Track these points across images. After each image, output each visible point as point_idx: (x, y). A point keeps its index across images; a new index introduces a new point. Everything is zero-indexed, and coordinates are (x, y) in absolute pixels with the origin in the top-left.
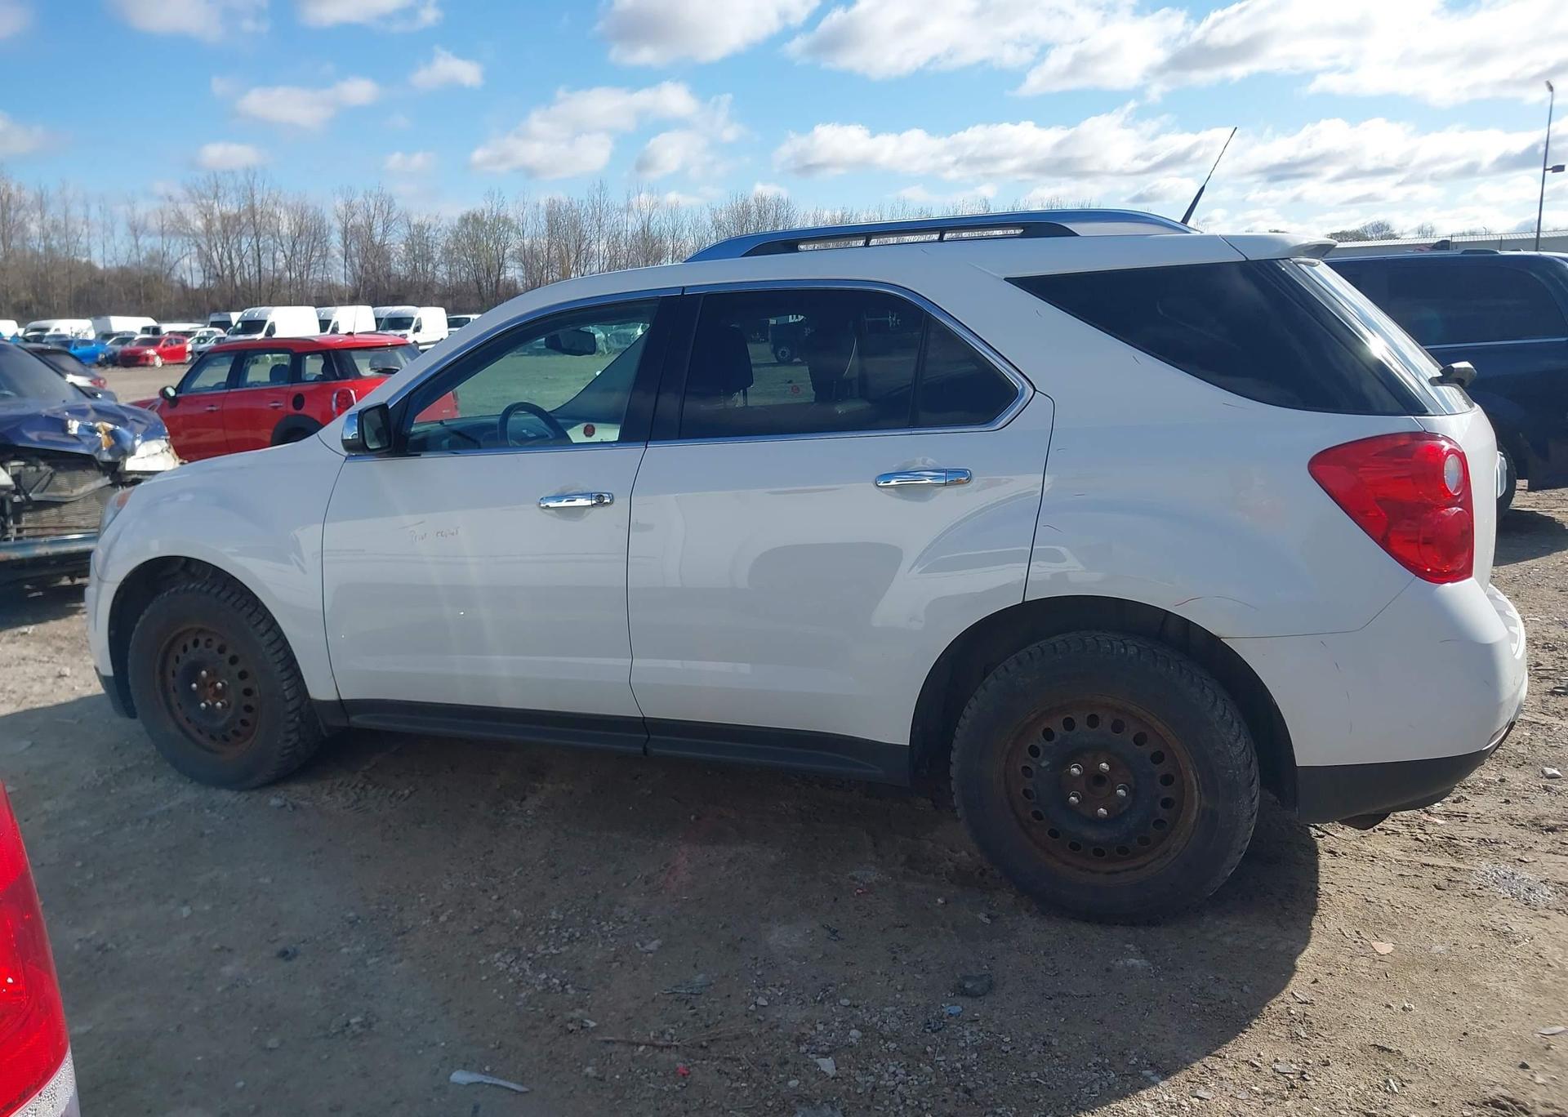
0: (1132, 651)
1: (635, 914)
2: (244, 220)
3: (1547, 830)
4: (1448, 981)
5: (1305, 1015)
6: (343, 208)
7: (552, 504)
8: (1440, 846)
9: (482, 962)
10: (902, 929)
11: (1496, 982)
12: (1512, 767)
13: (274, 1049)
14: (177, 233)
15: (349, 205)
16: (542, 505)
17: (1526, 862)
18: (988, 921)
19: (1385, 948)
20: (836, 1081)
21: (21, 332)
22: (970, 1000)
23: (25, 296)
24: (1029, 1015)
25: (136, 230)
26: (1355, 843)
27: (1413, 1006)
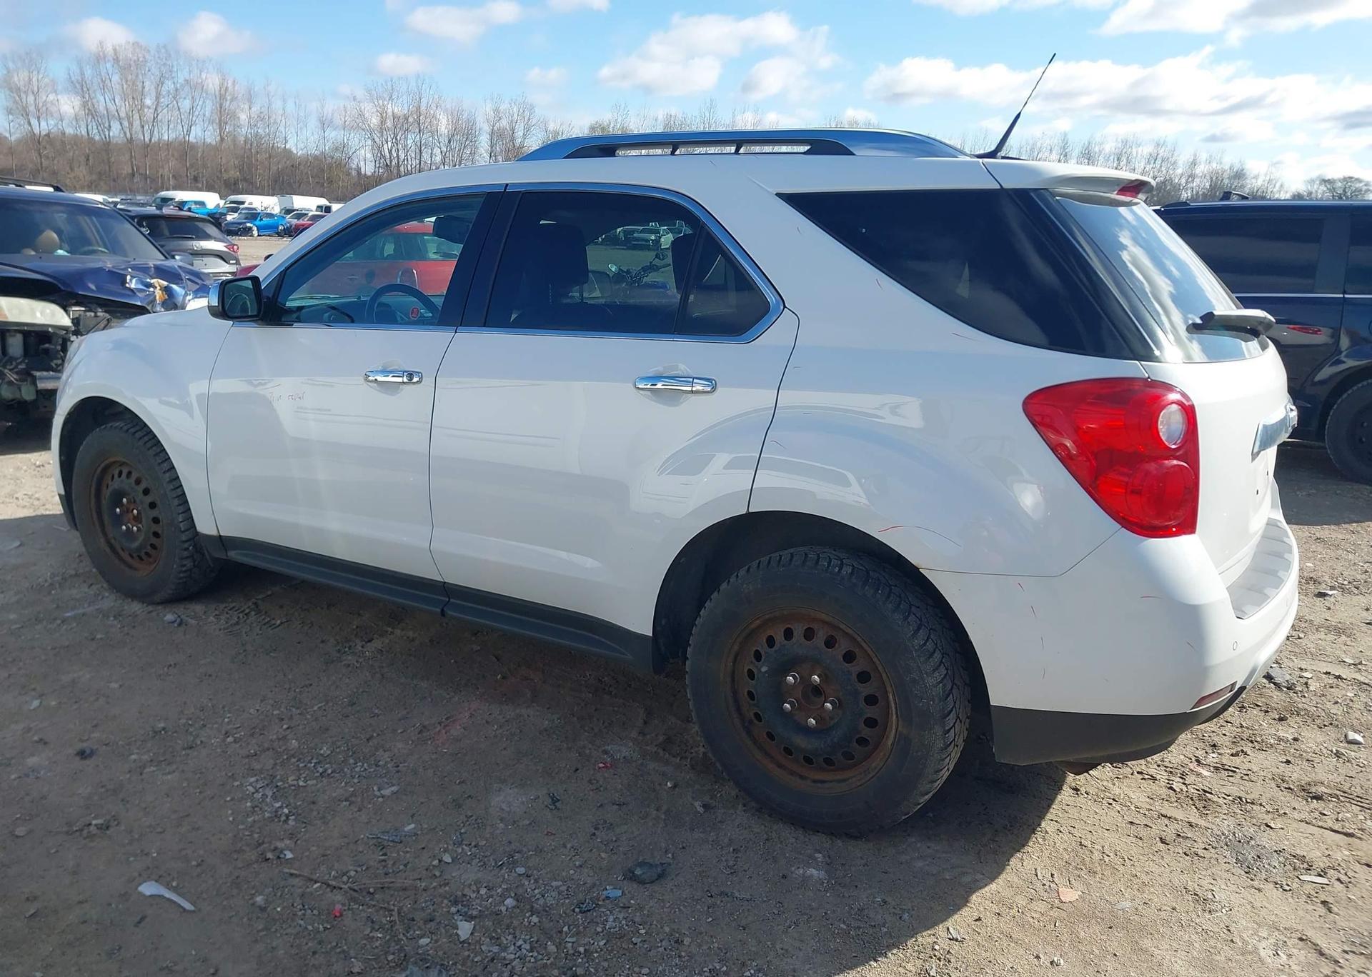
0: (847, 570)
1: (392, 760)
2: (411, 120)
3: (1313, 798)
4: (1116, 942)
5: (949, 952)
6: (492, 113)
7: (380, 378)
8: (1191, 798)
9: (236, 784)
10: (617, 807)
11: (1167, 950)
12: (1316, 727)
13: (20, 837)
14: (355, 128)
15: (496, 111)
16: (371, 378)
17: (1271, 828)
18: (701, 810)
19: (1069, 895)
20: (462, 946)
21: (222, 203)
22: (635, 886)
23: (234, 174)
24: (680, 910)
25: (324, 124)
26: (1105, 783)
27: (1062, 962)
